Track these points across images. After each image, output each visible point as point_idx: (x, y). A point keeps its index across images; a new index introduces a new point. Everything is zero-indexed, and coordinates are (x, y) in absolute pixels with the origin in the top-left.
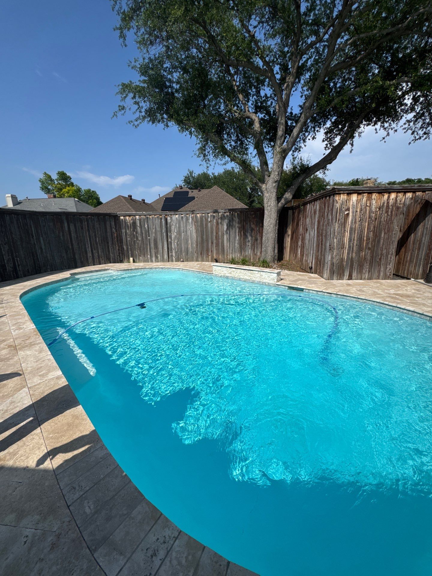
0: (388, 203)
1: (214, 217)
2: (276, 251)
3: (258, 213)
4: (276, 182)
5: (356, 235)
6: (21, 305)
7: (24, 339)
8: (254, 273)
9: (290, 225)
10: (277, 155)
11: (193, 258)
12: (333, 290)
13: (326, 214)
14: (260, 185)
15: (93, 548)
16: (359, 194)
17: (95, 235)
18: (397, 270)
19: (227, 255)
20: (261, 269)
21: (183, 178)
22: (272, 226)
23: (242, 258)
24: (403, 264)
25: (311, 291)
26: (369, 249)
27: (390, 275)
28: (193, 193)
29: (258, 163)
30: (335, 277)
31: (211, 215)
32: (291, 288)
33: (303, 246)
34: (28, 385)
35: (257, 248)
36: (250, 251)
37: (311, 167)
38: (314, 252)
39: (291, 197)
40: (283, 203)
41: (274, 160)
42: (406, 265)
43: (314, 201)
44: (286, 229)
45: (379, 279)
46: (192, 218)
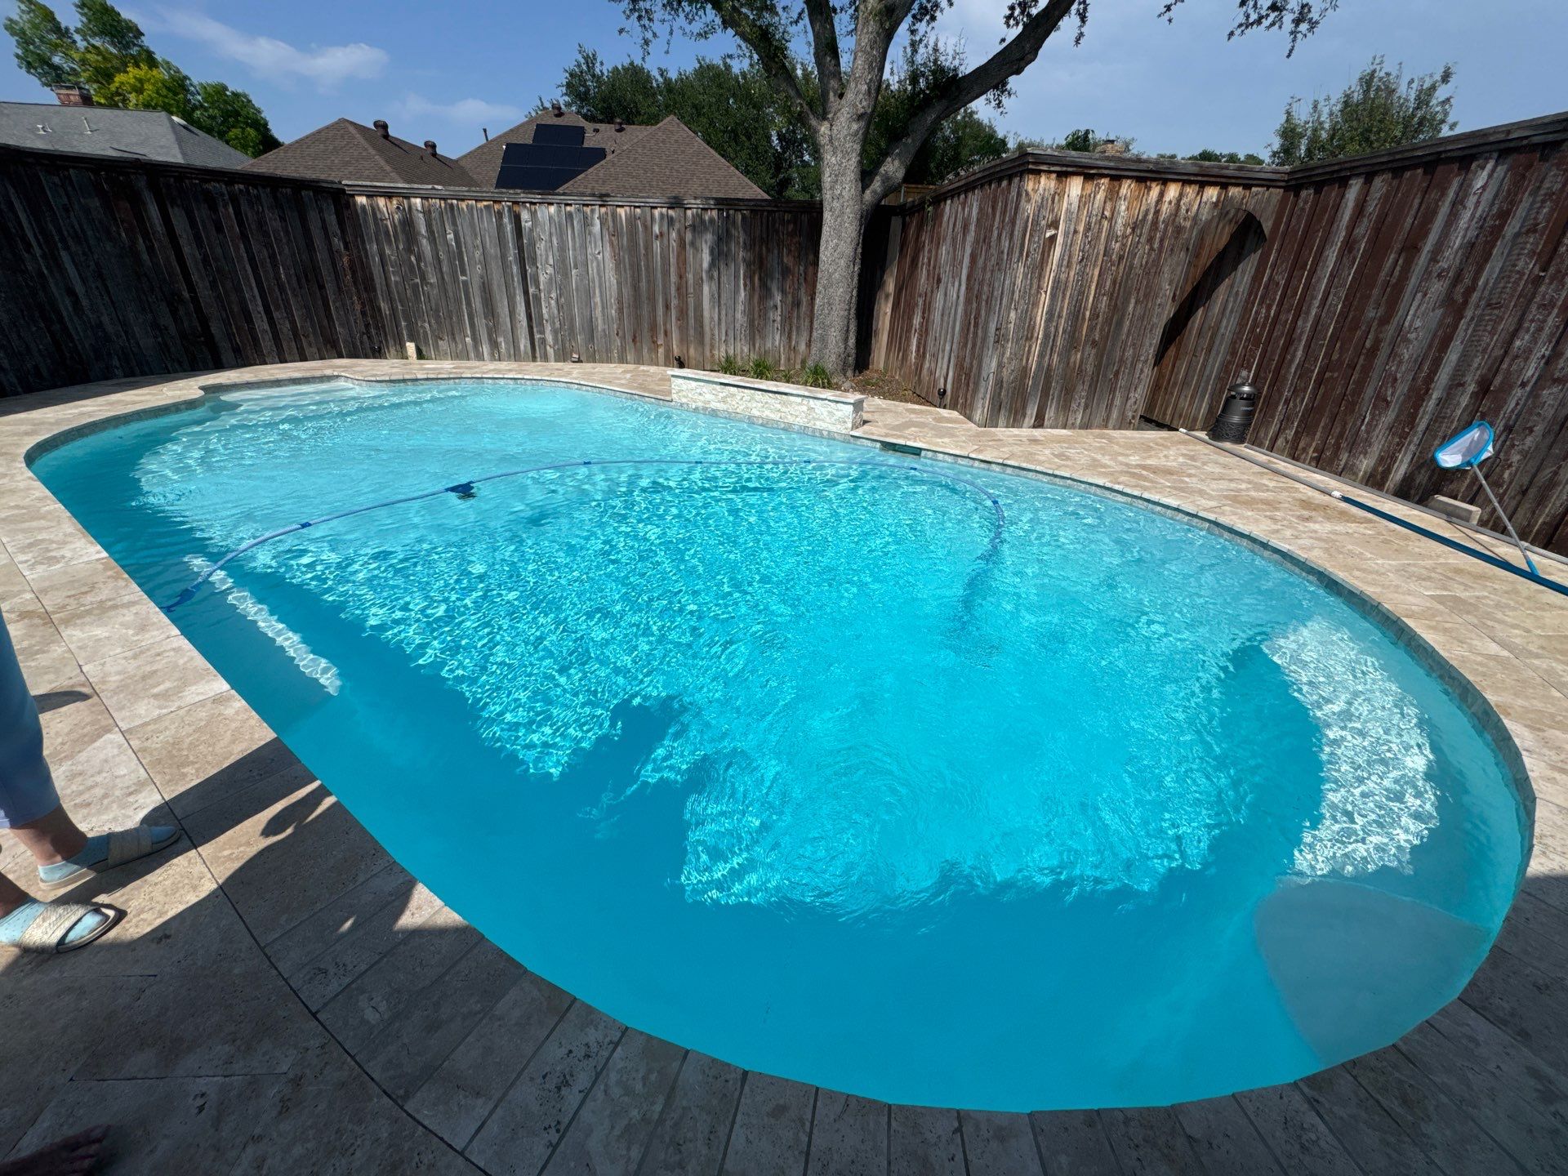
0: (1157, 212)
1: (671, 221)
2: (852, 341)
3: (805, 218)
4: (860, 117)
5: (1067, 301)
6: (38, 484)
7: (73, 592)
8: (791, 403)
9: (891, 262)
10: (867, 21)
11: (608, 351)
12: (996, 453)
13: (995, 233)
14: (813, 122)
15: (401, 1092)
16: (1088, 177)
17: (273, 257)
18: (1151, 404)
19: (712, 347)
20: (810, 391)
21: (563, 78)
22: (842, 262)
23: (754, 356)
24: (1166, 389)
25: (940, 456)
26: (1094, 344)
27: (1133, 417)
28: (598, 136)
29: (809, 43)
30: (1002, 420)
31: (662, 215)
32: (888, 447)
33: (927, 330)
34: (120, 724)
35: (798, 328)
36: (777, 337)
37: (965, 77)
38: (954, 346)
39: (900, 174)
40: (879, 190)
41: (858, 42)
42: (1172, 394)
43: (966, 192)
44: (882, 277)
45: (1106, 427)
46: (602, 219)
